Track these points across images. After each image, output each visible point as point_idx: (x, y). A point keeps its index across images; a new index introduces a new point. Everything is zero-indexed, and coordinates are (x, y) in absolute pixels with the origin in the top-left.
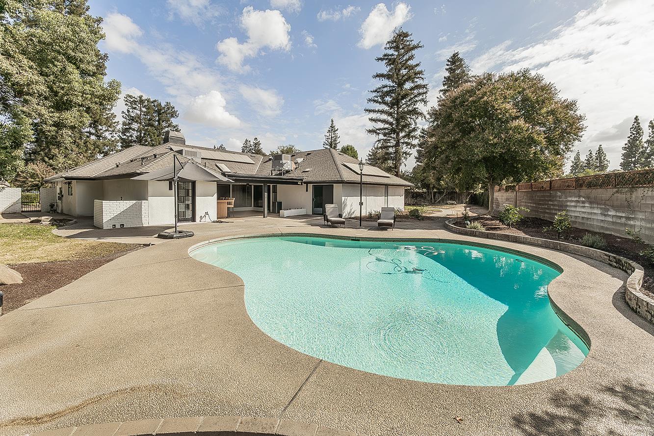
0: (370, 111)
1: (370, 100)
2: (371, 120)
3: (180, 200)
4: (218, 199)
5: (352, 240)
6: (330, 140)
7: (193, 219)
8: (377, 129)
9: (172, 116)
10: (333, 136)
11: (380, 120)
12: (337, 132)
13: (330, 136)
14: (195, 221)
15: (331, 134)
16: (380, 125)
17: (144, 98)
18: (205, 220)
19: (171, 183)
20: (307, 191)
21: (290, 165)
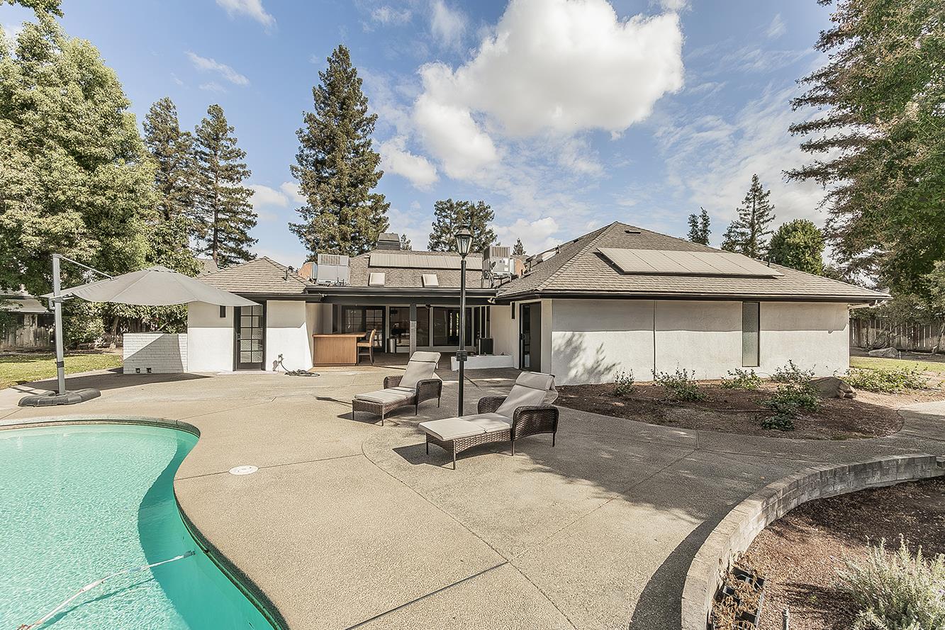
0: (805, 128)
1: (799, 102)
2: (809, 147)
3: (242, 333)
6: (750, 217)
7: (261, 366)
8: (827, 166)
9: (487, 219)
10: (757, 207)
11: (832, 143)
12: (766, 199)
13: (751, 209)
15: (752, 205)
16: (834, 154)
17: (454, 202)
18: (280, 368)
19: (223, 309)
20: (513, 317)
21: (508, 266)
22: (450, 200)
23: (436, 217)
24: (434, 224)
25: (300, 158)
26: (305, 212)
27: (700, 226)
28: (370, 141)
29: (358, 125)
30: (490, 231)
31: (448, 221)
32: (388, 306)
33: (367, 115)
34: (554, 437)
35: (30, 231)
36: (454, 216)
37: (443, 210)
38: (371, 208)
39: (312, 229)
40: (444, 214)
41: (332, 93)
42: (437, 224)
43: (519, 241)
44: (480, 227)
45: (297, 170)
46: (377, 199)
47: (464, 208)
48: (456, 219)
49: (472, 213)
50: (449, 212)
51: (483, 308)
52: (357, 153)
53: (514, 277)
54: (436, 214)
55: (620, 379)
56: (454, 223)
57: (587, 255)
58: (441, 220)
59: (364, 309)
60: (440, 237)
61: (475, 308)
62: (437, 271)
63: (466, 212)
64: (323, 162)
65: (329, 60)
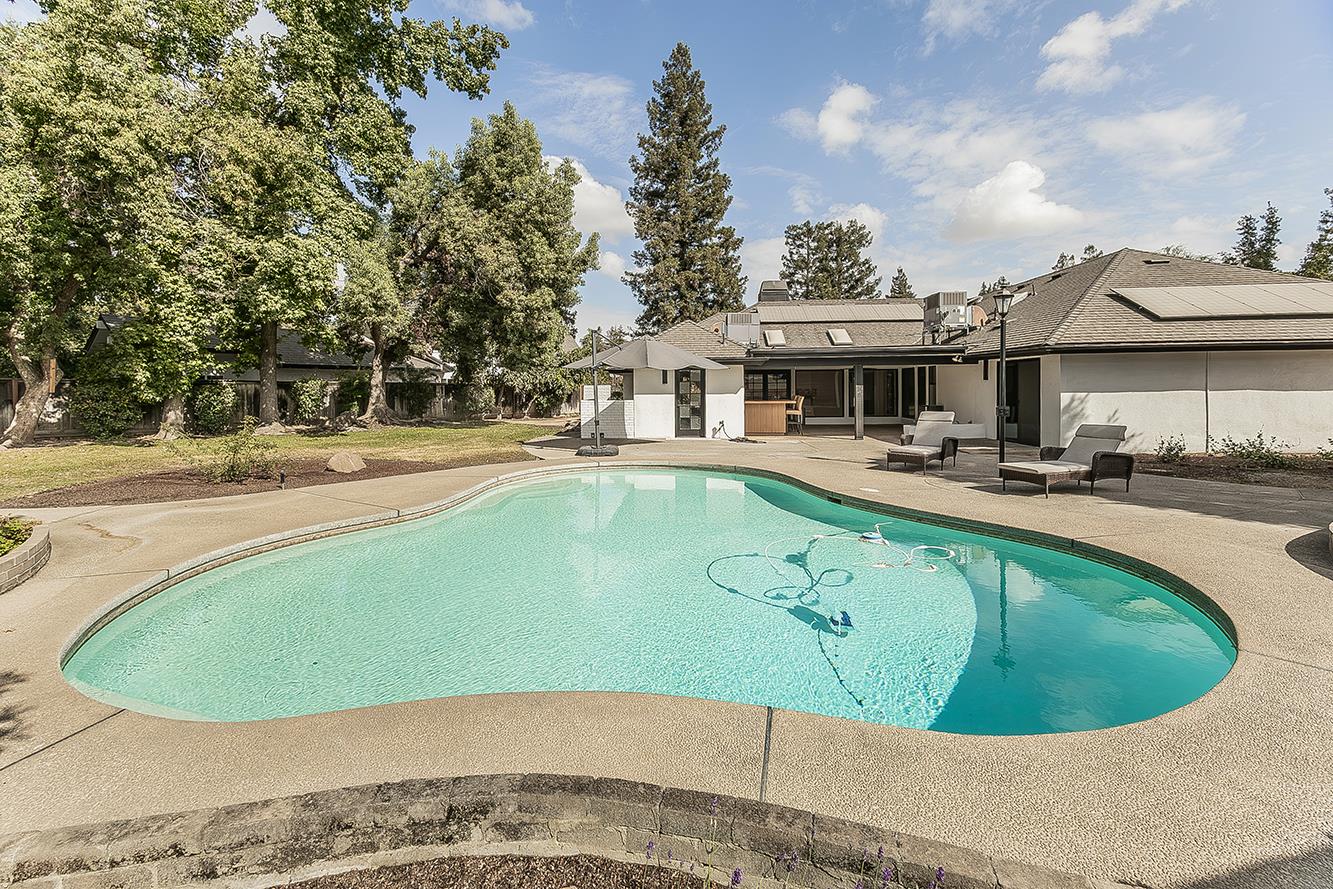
3: (681, 399)
4: (747, 398)
5: (830, 499)
7: (702, 433)
9: (861, 245)
14: (704, 436)
17: (813, 225)
18: (721, 435)
19: (665, 373)
20: (986, 378)
21: (965, 316)
22: (808, 222)
23: (787, 248)
24: (784, 257)
25: (634, 192)
26: (639, 258)
27: (1260, 233)
28: (717, 160)
29: (702, 142)
30: (867, 262)
31: (804, 251)
32: (793, 369)
33: (711, 128)
34: (1128, 485)
35: (519, 308)
36: (813, 245)
37: (798, 237)
38: (722, 246)
39: (651, 278)
40: (798, 243)
41: (669, 105)
42: (789, 258)
43: (900, 271)
44: (852, 254)
45: (633, 206)
46: (727, 233)
47: (827, 232)
48: (816, 248)
49: (839, 239)
50: (806, 239)
51: (922, 371)
52: (699, 177)
53: (972, 329)
54: (787, 243)
55: (1166, 445)
56: (814, 255)
57: (1096, 298)
58: (794, 251)
59: (765, 373)
60: (793, 274)
61: (903, 370)
62: (844, 324)
63: (830, 236)
64: (657, 194)
65: (665, 65)
